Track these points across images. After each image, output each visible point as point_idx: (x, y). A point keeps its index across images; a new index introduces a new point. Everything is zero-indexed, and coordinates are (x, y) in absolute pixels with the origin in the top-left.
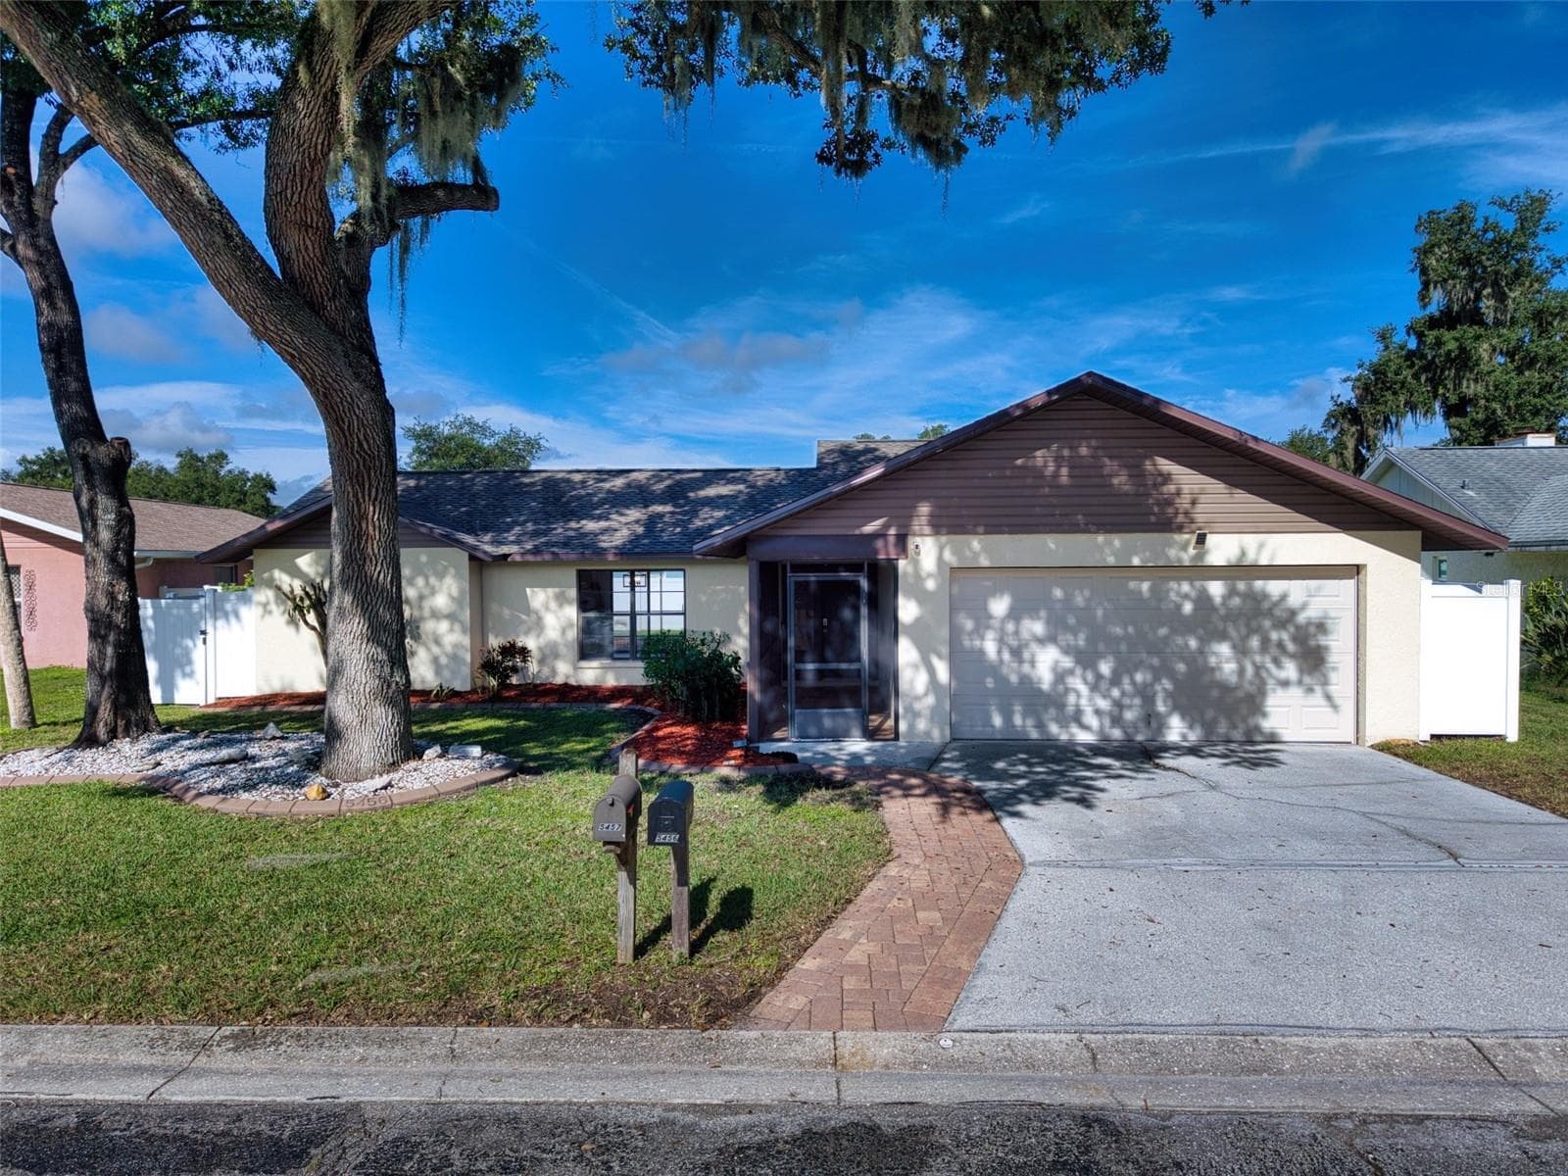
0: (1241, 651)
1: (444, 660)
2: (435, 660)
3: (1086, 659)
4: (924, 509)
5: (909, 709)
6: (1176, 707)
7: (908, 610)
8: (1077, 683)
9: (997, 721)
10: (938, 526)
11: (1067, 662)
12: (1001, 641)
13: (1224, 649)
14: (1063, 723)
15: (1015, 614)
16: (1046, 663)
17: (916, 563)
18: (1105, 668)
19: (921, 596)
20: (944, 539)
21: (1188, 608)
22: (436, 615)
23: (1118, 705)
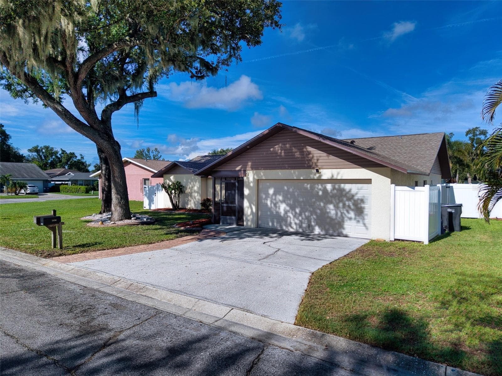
0: (337, 207)
1: (196, 203)
2: (195, 203)
3: (293, 208)
4: (250, 164)
5: (246, 219)
6: (317, 224)
7: (246, 192)
8: (290, 215)
9: (270, 224)
10: (253, 168)
11: (288, 208)
12: (271, 202)
13: (331, 207)
14: (286, 226)
15: (275, 194)
16: (283, 208)
17: (248, 178)
18: (298, 210)
19: (249, 188)
20: (255, 171)
21: (320, 193)
22: (195, 192)
23: (301, 221)
